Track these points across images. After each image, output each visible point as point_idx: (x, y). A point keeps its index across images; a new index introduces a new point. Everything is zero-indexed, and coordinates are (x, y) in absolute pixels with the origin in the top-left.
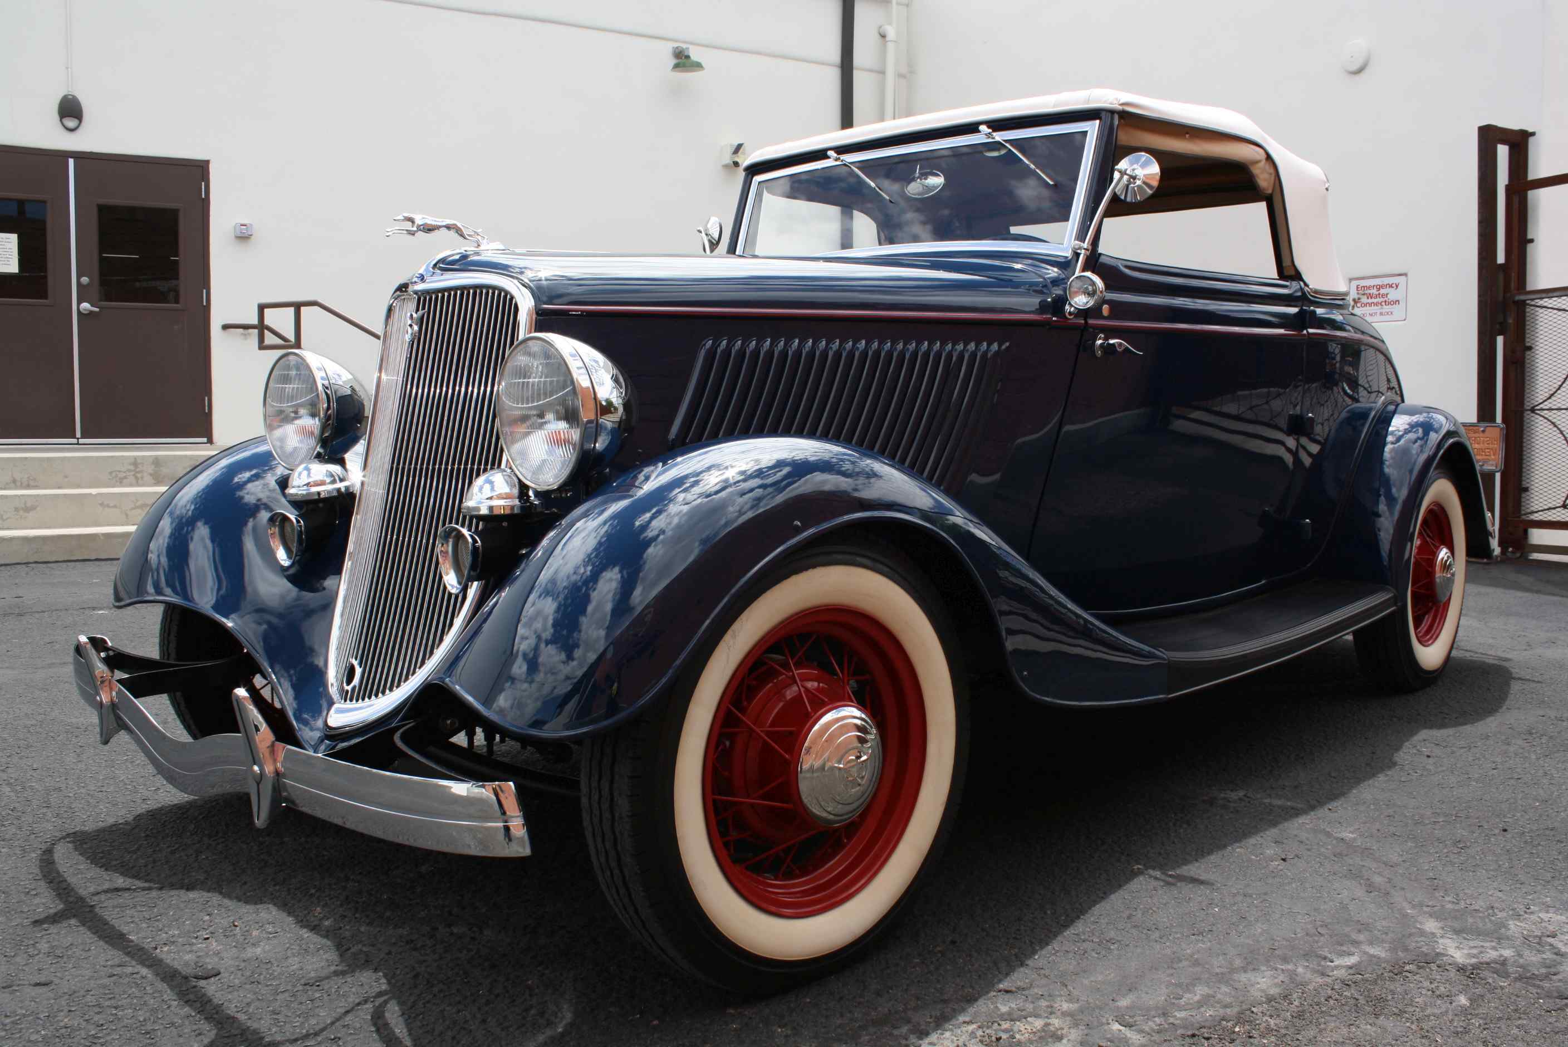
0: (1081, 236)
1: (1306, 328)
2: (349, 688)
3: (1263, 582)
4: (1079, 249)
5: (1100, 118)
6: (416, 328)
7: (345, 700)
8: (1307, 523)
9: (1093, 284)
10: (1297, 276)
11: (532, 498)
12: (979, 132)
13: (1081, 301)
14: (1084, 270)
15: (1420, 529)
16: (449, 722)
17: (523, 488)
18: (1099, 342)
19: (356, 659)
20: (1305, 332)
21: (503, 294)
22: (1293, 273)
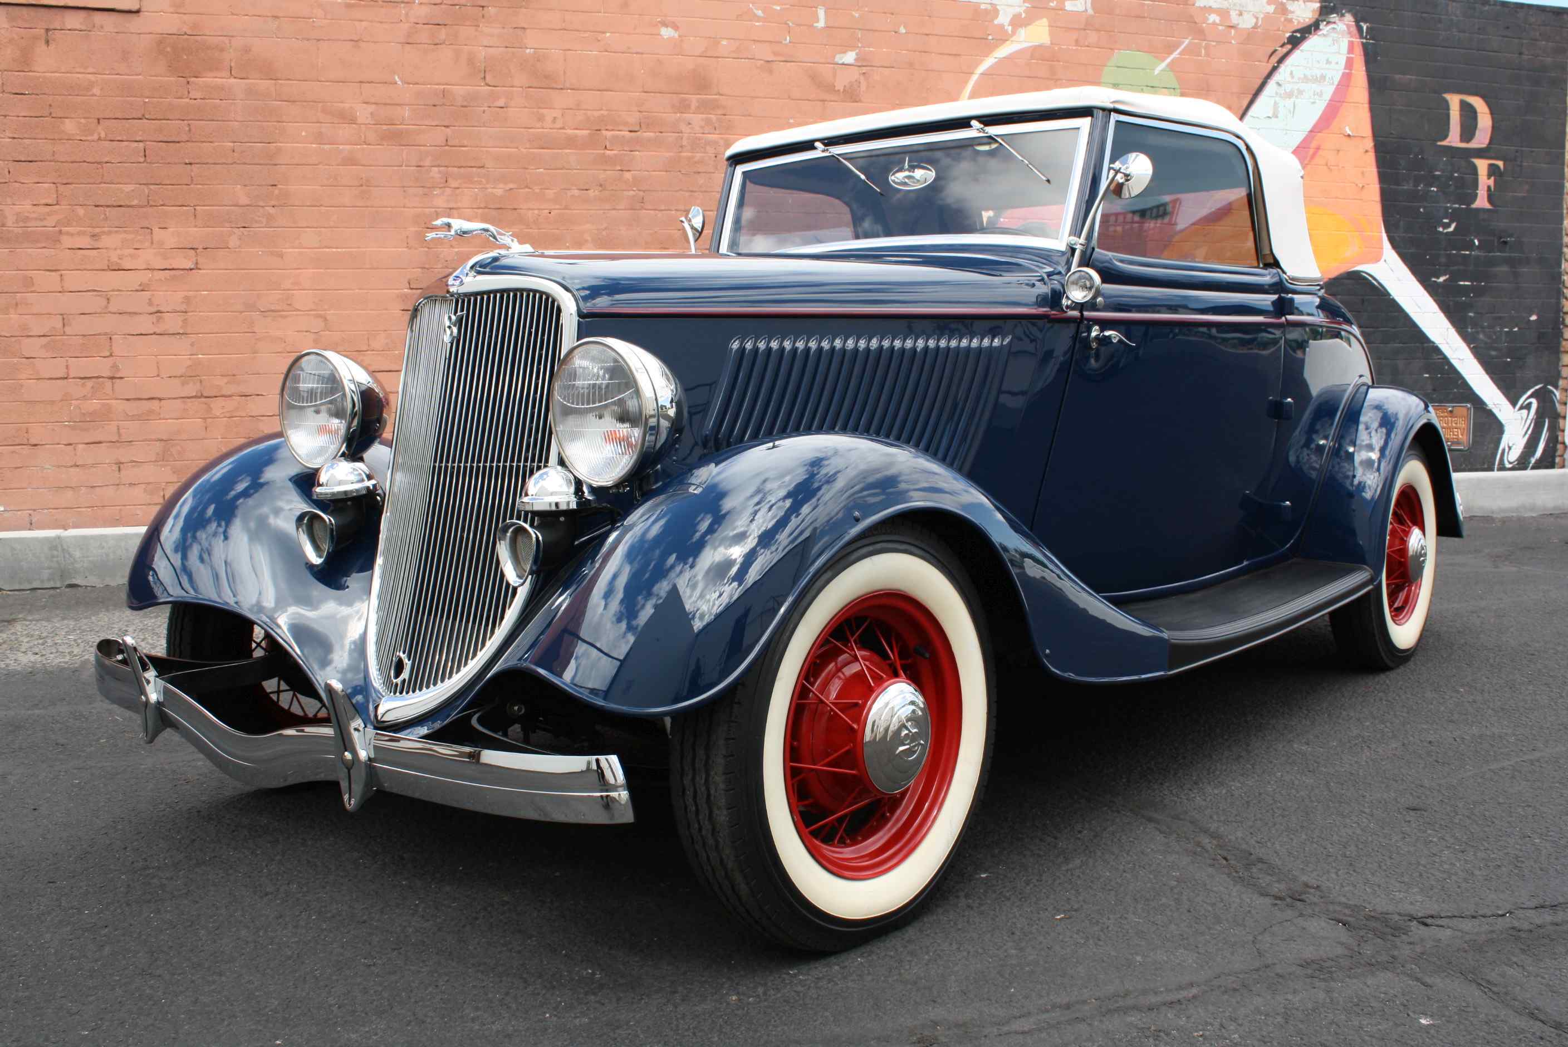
0: (1076, 231)
1: (1284, 315)
2: (399, 680)
3: (1245, 563)
4: (1075, 244)
5: (1092, 116)
6: (455, 330)
7: (395, 693)
8: (1287, 507)
9: (1091, 278)
10: (1276, 264)
11: (586, 494)
12: (970, 126)
13: (1077, 295)
14: (1080, 265)
15: (1394, 509)
16: (516, 708)
17: (579, 484)
18: (1094, 334)
19: (404, 652)
20: (1283, 319)
21: (544, 297)
22: (1272, 261)
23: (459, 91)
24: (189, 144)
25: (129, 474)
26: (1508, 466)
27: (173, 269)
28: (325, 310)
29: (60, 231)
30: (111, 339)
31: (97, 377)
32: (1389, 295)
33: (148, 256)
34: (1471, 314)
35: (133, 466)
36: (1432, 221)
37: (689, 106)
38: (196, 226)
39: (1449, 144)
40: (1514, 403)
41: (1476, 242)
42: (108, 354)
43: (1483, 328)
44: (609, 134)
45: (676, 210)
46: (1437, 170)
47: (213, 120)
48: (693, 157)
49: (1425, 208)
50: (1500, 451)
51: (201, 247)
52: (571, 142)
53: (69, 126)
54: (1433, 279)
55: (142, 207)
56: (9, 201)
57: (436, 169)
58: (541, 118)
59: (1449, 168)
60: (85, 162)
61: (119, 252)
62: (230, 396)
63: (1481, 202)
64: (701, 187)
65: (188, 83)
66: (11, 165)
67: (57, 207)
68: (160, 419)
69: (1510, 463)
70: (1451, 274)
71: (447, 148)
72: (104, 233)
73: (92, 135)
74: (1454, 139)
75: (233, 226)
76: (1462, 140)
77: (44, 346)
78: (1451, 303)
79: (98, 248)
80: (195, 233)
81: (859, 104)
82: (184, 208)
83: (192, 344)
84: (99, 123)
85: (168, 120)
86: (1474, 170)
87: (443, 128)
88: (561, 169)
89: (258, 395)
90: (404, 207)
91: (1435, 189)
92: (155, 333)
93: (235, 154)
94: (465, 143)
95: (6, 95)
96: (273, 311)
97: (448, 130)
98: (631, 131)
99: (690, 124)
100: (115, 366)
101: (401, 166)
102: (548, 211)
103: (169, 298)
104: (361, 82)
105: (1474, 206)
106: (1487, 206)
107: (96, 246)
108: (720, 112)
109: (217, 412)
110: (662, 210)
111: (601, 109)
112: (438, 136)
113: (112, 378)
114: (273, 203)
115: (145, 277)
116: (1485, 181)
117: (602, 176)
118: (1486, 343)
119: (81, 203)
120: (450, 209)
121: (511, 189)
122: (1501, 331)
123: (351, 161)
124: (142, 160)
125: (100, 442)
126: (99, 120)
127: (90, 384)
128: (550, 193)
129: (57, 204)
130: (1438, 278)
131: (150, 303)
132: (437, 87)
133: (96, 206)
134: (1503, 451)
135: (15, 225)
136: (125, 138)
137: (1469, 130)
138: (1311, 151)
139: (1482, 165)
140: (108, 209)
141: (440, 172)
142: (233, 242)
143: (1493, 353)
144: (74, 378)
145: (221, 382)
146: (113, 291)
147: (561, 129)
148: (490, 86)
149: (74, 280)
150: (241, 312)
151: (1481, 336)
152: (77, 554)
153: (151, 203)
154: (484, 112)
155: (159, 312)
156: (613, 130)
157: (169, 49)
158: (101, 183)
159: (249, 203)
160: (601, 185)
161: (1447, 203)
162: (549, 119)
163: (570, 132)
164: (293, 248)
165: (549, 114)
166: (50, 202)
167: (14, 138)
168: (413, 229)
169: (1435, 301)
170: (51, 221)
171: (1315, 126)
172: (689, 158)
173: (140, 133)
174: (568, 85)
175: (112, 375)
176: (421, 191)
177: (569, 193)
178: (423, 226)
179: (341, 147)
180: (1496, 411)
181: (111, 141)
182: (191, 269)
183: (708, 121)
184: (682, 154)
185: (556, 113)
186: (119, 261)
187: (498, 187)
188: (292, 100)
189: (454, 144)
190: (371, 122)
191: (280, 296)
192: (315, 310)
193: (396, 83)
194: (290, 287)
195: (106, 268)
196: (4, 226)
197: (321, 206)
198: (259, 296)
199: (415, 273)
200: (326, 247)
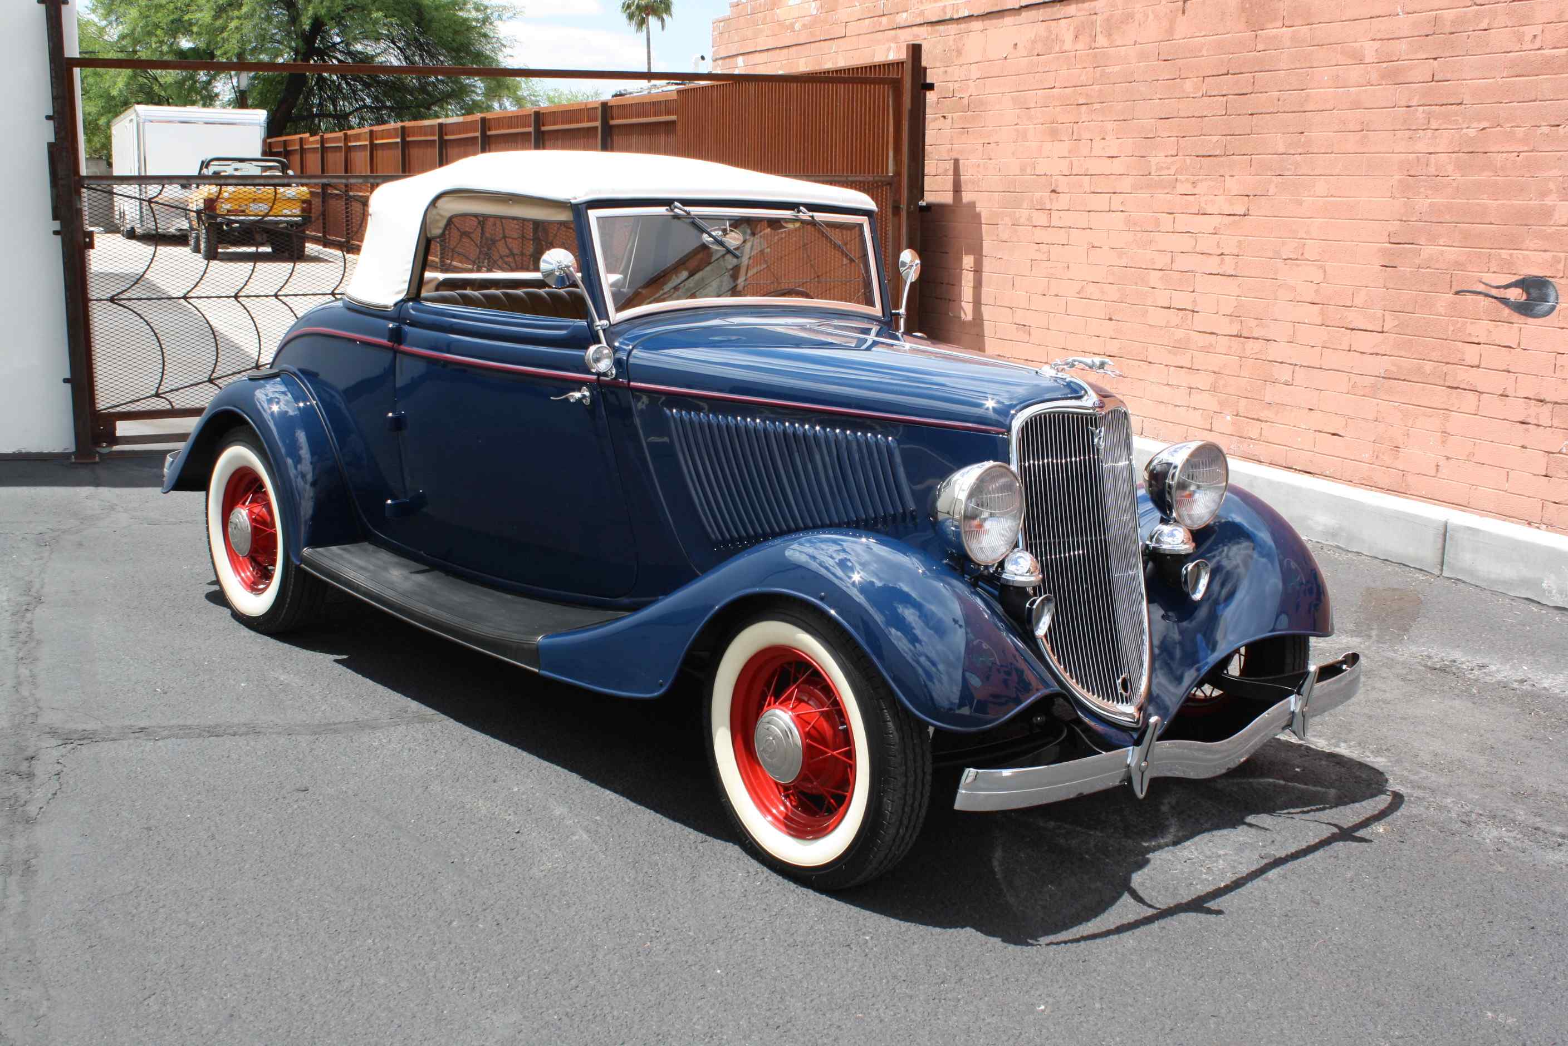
23: (1449, 15)
24: (1253, 95)
27: (1234, 215)
28: (1326, 261)
29: (1177, 179)
30: (1194, 276)
31: (1185, 310)
33: (1221, 203)
35: (1198, 393)
38: (1251, 174)
42: (1192, 290)
47: (1269, 71)
51: (1254, 194)
52: (1547, 66)
53: (1188, 86)
55: (1221, 156)
56: (1154, 153)
57: (1421, 108)
60: (1194, 116)
61: (1205, 198)
62: (1257, 339)
65: (1257, 36)
66: (1158, 122)
67: (1177, 157)
68: (1215, 353)
71: (1433, 83)
72: (1199, 180)
73: (1200, 91)
75: (1273, 173)
77: (1161, 278)
79: (1195, 195)
80: (1250, 181)
82: (1245, 157)
83: (1239, 287)
84: (1204, 80)
85: (1242, 73)
87: (1432, 61)
88: (1535, 101)
89: (1274, 341)
90: (1393, 153)
92: (1219, 274)
93: (1280, 103)
94: (1449, 76)
95: (1160, 61)
96: (1291, 259)
97: (1436, 62)
100: (1195, 301)
101: (1394, 107)
102: (1516, 154)
103: (1229, 241)
104: (1371, 18)
107: (1194, 193)
109: (1248, 353)
112: (1427, 70)
113: (1193, 311)
114: (1300, 151)
115: (1216, 221)
119: (1189, 154)
120: (1430, 153)
121: (1484, 129)
123: (1356, 105)
124: (1224, 112)
125: (1182, 367)
126: (1203, 78)
127: (1181, 313)
128: (1520, 132)
129: (1177, 155)
131: (1218, 245)
132: (1430, 13)
133: (1197, 157)
135: (1156, 174)
136: (1216, 93)
140: (1202, 159)
141: (1424, 112)
142: (1272, 189)
144: (1173, 308)
145: (1253, 323)
146: (1199, 233)
147: (1539, 49)
149: (1183, 222)
150: (1271, 259)
153: (1227, 153)
154: (1469, 36)
155: (1222, 254)
157: (1247, 6)
158: (1201, 135)
159: (1284, 151)
162: (1528, 38)
163: (1547, 52)
164: (1310, 196)
166: (1174, 153)
168: (1397, 177)
170: (1173, 170)
173: (1225, 87)
175: (1192, 309)
176: (1408, 133)
177: (1539, 131)
178: (1406, 173)
179: (1351, 89)
181: (1209, 96)
182: (1245, 216)
185: (1536, 30)
186: (1205, 206)
187: (1473, 126)
188: (1320, 44)
189: (1440, 79)
190: (1375, 61)
191: (1296, 245)
192: (1318, 261)
193: (1398, 15)
194: (1304, 236)
195: (1197, 212)
196: (1150, 174)
197: (1332, 153)
198: (1284, 244)
199: (1394, 226)
200: (1331, 196)
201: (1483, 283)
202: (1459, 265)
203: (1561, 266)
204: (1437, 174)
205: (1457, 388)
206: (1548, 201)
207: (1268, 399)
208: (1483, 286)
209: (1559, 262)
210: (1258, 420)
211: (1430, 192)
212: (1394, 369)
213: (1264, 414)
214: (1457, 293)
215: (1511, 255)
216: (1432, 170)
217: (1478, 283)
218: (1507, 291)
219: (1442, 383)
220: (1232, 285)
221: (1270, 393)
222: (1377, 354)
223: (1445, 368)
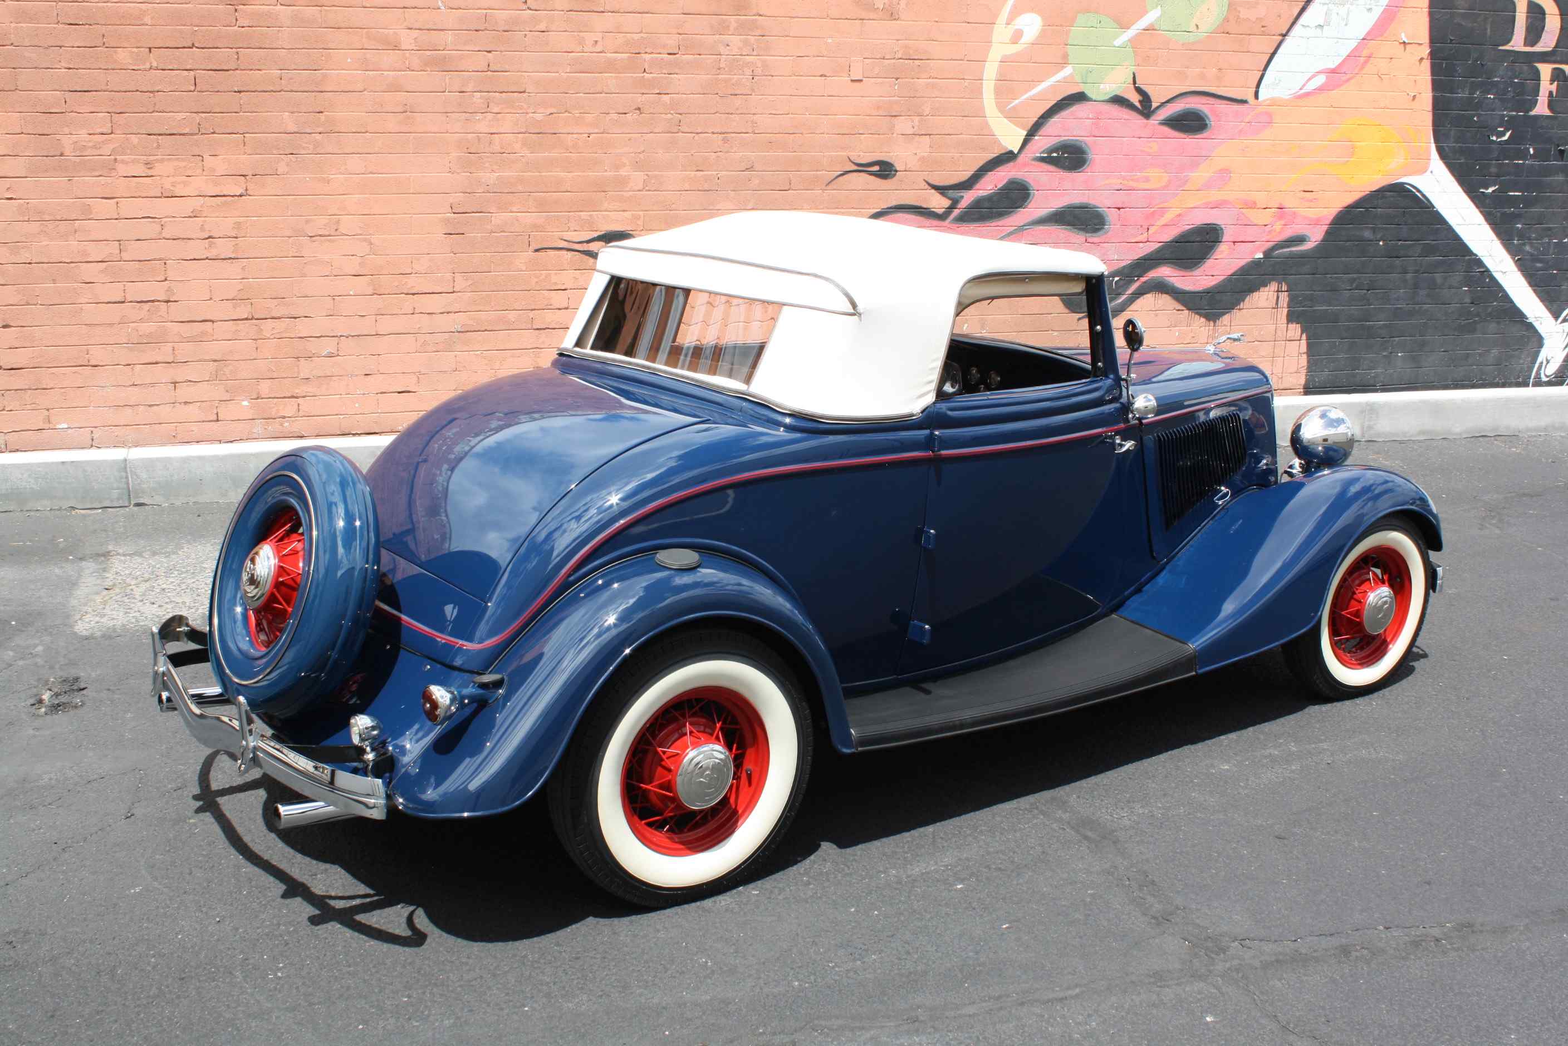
23: (502, 15)
24: (238, 72)
25: (185, 392)
26: (1544, 379)
27: (224, 196)
28: (370, 234)
29: (116, 159)
30: (165, 264)
31: (153, 301)
32: (1434, 207)
33: (199, 184)
34: (1519, 226)
35: (187, 386)
36: (1487, 129)
37: (728, 26)
38: (245, 153)
39: (1511, 49)
40: (1556, 317)
41: (1532, 151)
42: (163, 279)
43: (1529, 239)
44: (647, 57)
45: (713, 133)
46: (1496, 76)
47: (260, 48)
48: (730, 79)
49: (1479, 116)
50: (1537, 366)
51: (250, 173)
52: (610, 67)
53: (123, 56)
54: (1482, 190)
55: (192, 134)
56: (66, 130)
57: (478, 94)
58: (581, 42)
59: (1510, 73)
60: (137, 91)
61: (172, 179)
62: (279, 318)
63: (1541, 108)
64: (737, 109)
65: (236, 10)
66: (68, 95)
67: (113, 135)
68: (213, 340)
69: (1547, 376)
70: (1500, 184)
71: (489, 73)
72: (157, 161)
73: (144, 63)
74: (1517, 43)
75: (282, 152)
76: (1525, 45)
77: (102, 271)
78: (1499, 214)
79: (152, 176)
80: (245, 161)
81: (898, 22)
82: (234, 135)
83: (243, 268)
84: (150, 51)
85: (217, 48)
86: (1537, 76)
87: (485, 53)
88: (601, 93)
89: (306, 317)
90: (447, 133)
91: (1492, 97)
92: (207, 258)
93: (283, 81)
94: (507, 68)
95: (61, 26)
96: (320, 236)
97: (490, 54)
98: (669, 54)
99: (728, 45)
100: (169, 290)
101: (444, 92)
102: (587, 135)
103: (221, 223)
104: (404, 8)
105: (1533, 113)
106: (1547, 112)
107: (150, 174)
108: (759, 32)
109: (266, 334)
110: (697, 133)
111: (641, 32)
112: (480, 61)
113: (168, 302)
114: (320, 130)
115: (197, 203)
116: (1547, 86)
117: (640, 99)
118: (1532, 255)
119: (134, 132)
120: (492, 134)
121: (551, 114)
122: (1549, 243)
123: (395, 88)
124: (192, 88)
125: (157, 363)
126: (150, 49)
127: (147, 306)
128: (589, 118)
129: (112, 133)
130: (1487, 189)
131: (202, 228)
132: (479, 11)
133: (149, 135)
134: (1542, 363)
135: (74, 154)
136: (176, 67)
137: (1535, 31)
138: (1362, 60)
139: (1545, 70)
140: (160, 138)
141: (481, 98)
142: (282, 168)
143: (1539, 265)
144: (131, 302)
145: (271, 305)
146: (165, 217)
147: (601, 52)
148: (531, 9)
149: (129, 207)
150: (289, 237)
151: (1528, 248)
152: (144, 476)
153: (203, 131)
154: (526, 35)
155: (210, 237)
156: (652, 53)
158: (153, 112)
159: (296, 130)
160: (639, 109)
161: (1504, 111)
162: (589, 42)
163: (609, 55)
164: (341, 173)
165: (590, 38)
166: (105, 131)
167: (70, 69)
168: (454, 154)
169: (1481, 212)
170: (107, 149)
171: (1369, 33)
172: (726, 81)
173: (191, 61)
174: (608, 8)
175: (166, 299)
176: (464, 115)
177: (608, 117)
178: (465, 151)
179: (386, 73)
180: (1536, 325)
181: (162, 70)
182: (241, 196)
183: (746, 43)
184: (720, 76)
185: (597, 37)
186: (172, 188)
187: (539, 111)
188: (336, 26)
189: (496, 69)
190: (415, 48)
191: (327, 221)
192: (361, 235)
193: (439, 8)
194: (338, 212)
195: (160, 195)
196: (62, 155)
197: (367, 132)
198: (307, 222)
199: (457, 198)
200: (371, 173)
201: (565, 240)
202: (536, 227)
203: (640, 222)
204: (503, 151)
205: (544, 329)
206: (623, 172)
207: (302, 375)
208: (566, 243)
209: (639, 219)
210: (293, 397)
211: (495, 167)
212: (471, 322)
213: (297, 391)
214: (537, 250)
215: (591, 216)
216: (497, 148)
217: (560, 241)
218: (591, 244)
219: (530, 326)
220: (233, 269)
221: (306, 369)
222: (448, 313)
223: (531, 314)
